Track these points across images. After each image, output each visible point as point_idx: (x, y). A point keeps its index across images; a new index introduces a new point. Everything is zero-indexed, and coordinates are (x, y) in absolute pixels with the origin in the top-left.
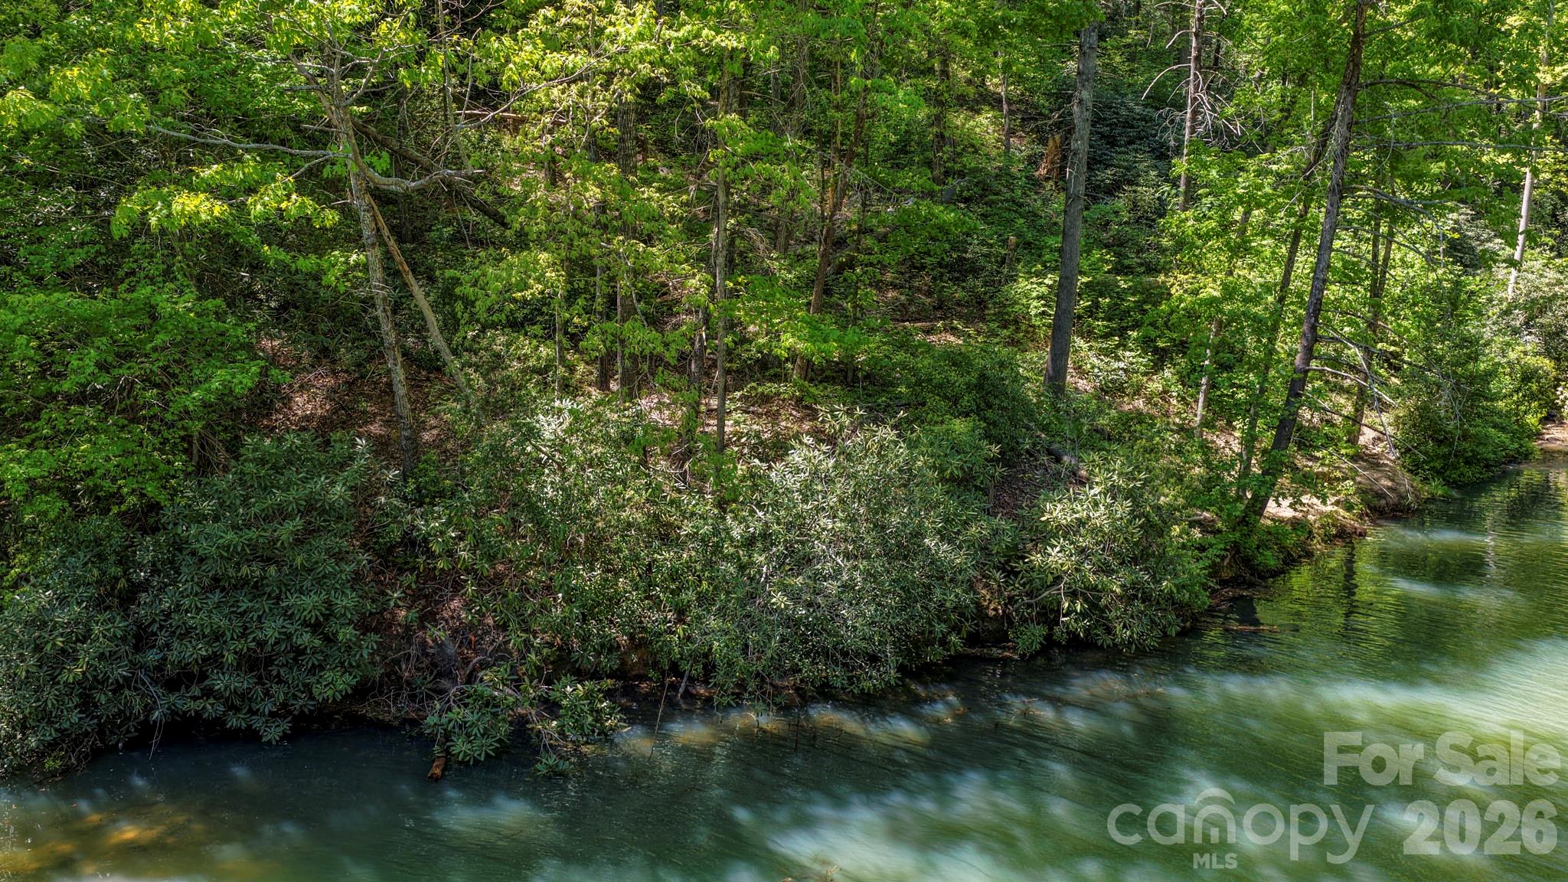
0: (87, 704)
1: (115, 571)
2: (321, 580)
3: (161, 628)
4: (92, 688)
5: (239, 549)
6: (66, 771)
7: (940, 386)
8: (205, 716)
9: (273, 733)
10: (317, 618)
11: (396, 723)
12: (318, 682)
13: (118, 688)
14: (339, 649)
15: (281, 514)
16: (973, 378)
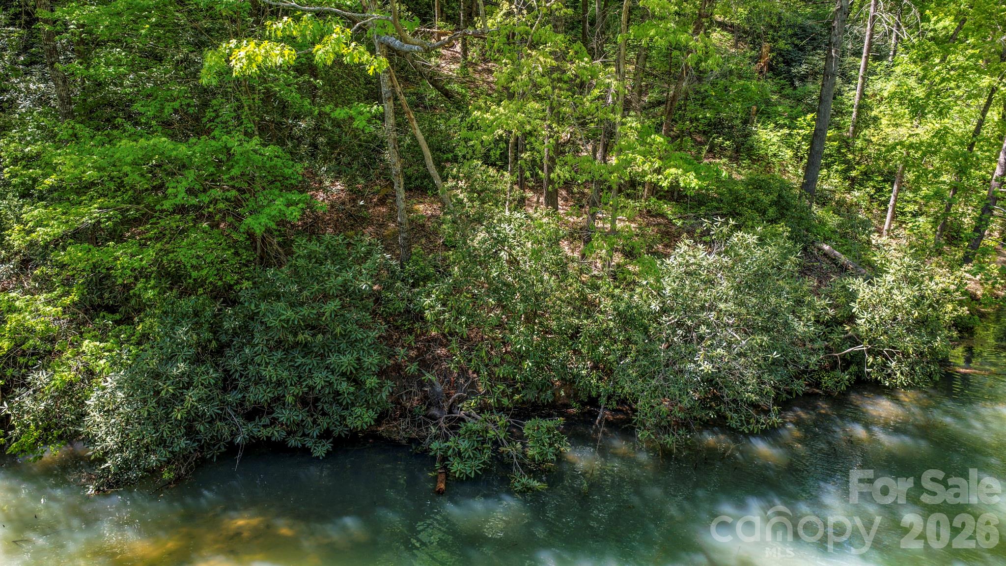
0: (190, 432)
1: (207, 335)
2: (352, 344)
3: (241, 376)
4: (194, 420)
5: (296, 322)
6: (178, 479)
7: (753, 203)
8: (273, 439)
9: (320, 450)
10: (351, 371)
11: (404, 442)
12: (351, 415)
13: (211, 422)
14: (365, 391)
15: (326, 297)
16: (774, 197)
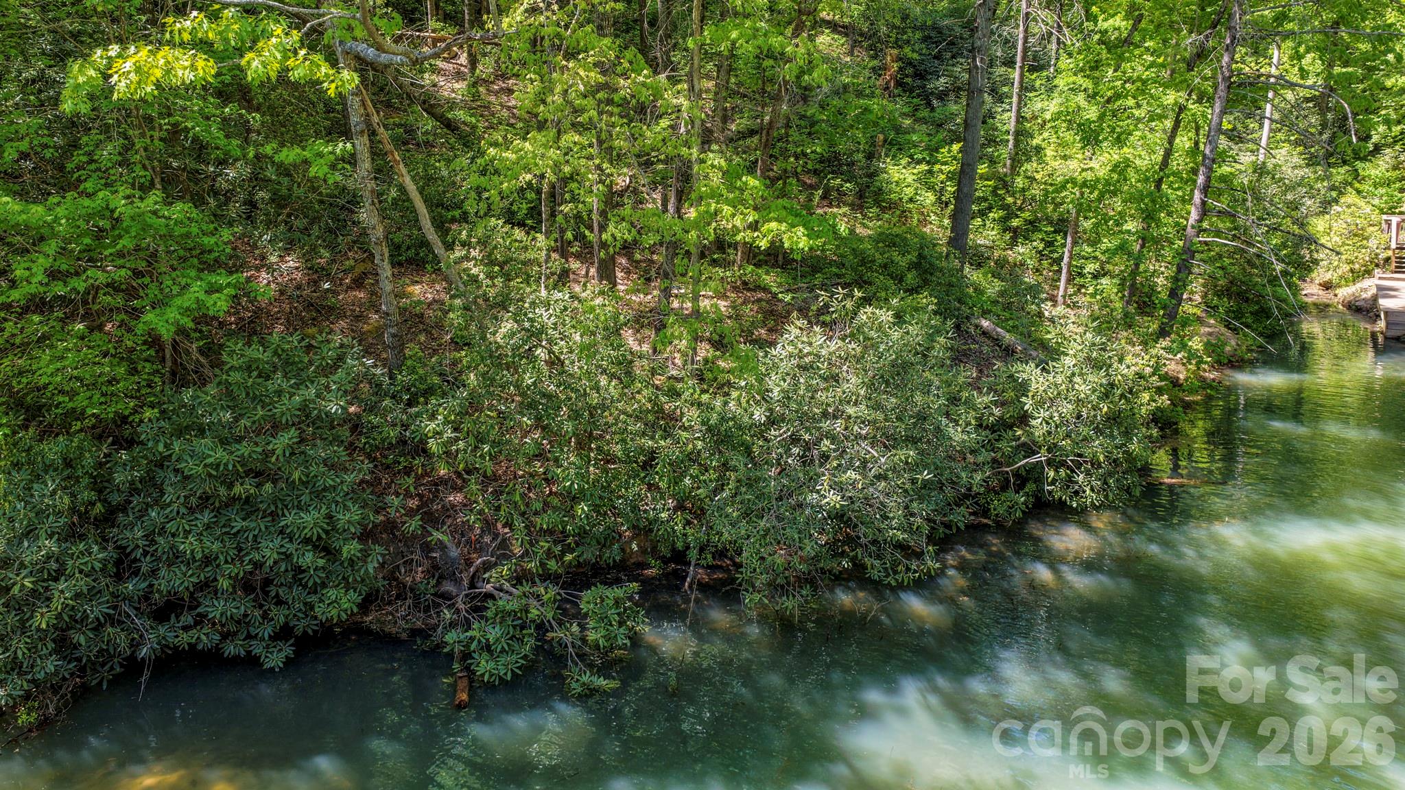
0: (63, 645)
1: (87, 495)
2: (319, 495)
3: (145, 553)
4: (69, 628)
5: (230, 467)
6: (44, 724)
7: (885, 266)
8: (200, 647)
9: (275, 659)
10: (319, 535)
11: (404, 636)
12: (321, 601)
13: (98, 627)
14: (342, 564)
15: (276, 427)
16: (912, 257)
